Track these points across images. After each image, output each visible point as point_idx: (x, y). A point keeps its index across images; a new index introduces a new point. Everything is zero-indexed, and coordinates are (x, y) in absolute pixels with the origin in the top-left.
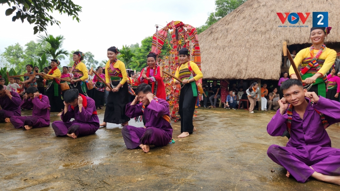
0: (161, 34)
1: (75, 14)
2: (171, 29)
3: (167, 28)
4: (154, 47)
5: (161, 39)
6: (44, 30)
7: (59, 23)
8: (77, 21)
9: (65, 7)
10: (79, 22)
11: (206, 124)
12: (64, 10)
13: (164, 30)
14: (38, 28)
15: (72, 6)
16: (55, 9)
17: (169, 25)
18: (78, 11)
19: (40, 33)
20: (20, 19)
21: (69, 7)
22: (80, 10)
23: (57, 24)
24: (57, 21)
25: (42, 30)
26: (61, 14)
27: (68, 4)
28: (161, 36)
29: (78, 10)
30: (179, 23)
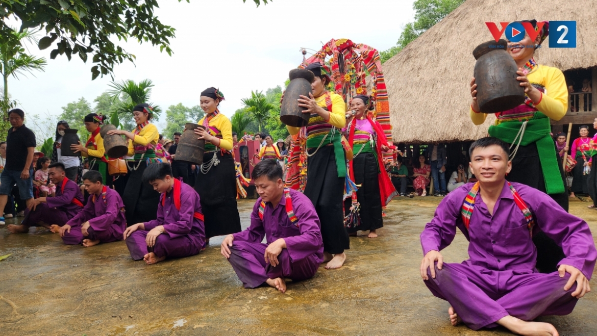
1: (164, 42)
2: (330, 55)
3: (323, 54)
6: (109, 72)
7: (132, 58)
8: (167, 53)
9: (147, 30)
10: (170, 55)
11: (405, 231)
12: (145, 35)
13: (318, 57)
14: (99, 69)
15: (158, 28)
16: (131, 36)
17: (327, 48)
18: (169, 36)
19: (102, 77)
20: (64, 54)
21: (153, 31)
22: (172, 35)
23: (131, 59)
24: (130, 54)
25: (105, 71)
26: (141, 43)
27: (151, 26)
29: (169, 34)
30: (344, 43)
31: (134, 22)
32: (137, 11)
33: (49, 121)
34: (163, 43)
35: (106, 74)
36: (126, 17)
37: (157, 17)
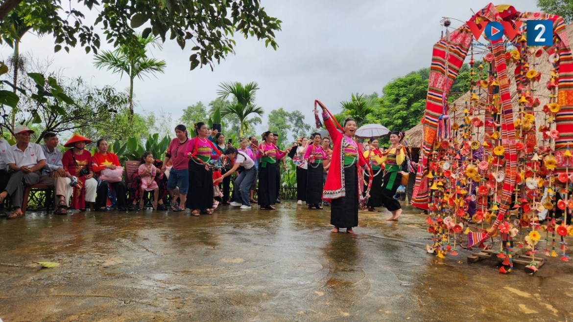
0: (454, 42)
1: (270, 35)
4: (437, 74)
5: (455, 52)
6: (208, 62)
7: (232, 44)
8: (272, 48)
9: (253, 24)
10: (275, 49)
12: (251, 29)
13: (464, 32)
14: (199, 58)
15: (264, 20)
16: (237, 29)
18: (275, 29)
19: (201, 67)
20: (159, 35)
21: (259, 24)
22: (278, 28)
23: (230, 46)
24: (230, 40)
25: (204, 61)
26: (247, 38)
27: (257, 19)
28: (456, 45)
29: (275, 27)
30: (505, 11)
31: (240, 15)
32: (244, 3)
33: (162, 118)
34: (268, 37)
35: (206, 64)
36: (232, 10)
37: (263, 8)
